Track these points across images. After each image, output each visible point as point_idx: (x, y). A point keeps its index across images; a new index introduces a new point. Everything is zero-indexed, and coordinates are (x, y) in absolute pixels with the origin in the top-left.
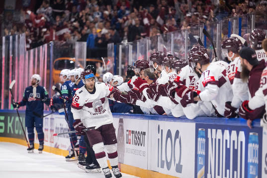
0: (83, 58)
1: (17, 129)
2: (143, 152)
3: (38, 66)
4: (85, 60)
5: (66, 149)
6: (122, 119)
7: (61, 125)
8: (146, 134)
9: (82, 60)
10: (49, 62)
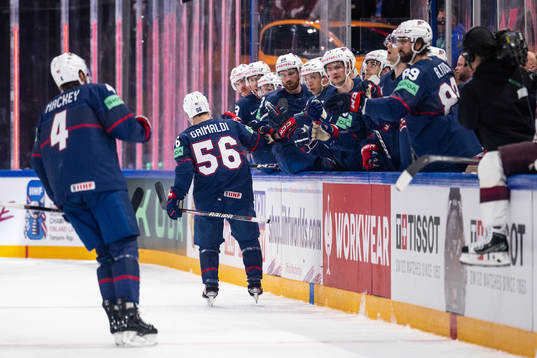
0: (344, 20)
1: (160, 224)
2: (520, 281)
3: (217, 46)
4: (348, 24)
5: (302, 278)
6: (458, 190)
7: (284, 209)
8: (528, 230)
9: (340, 25)
10: (246, 32)
